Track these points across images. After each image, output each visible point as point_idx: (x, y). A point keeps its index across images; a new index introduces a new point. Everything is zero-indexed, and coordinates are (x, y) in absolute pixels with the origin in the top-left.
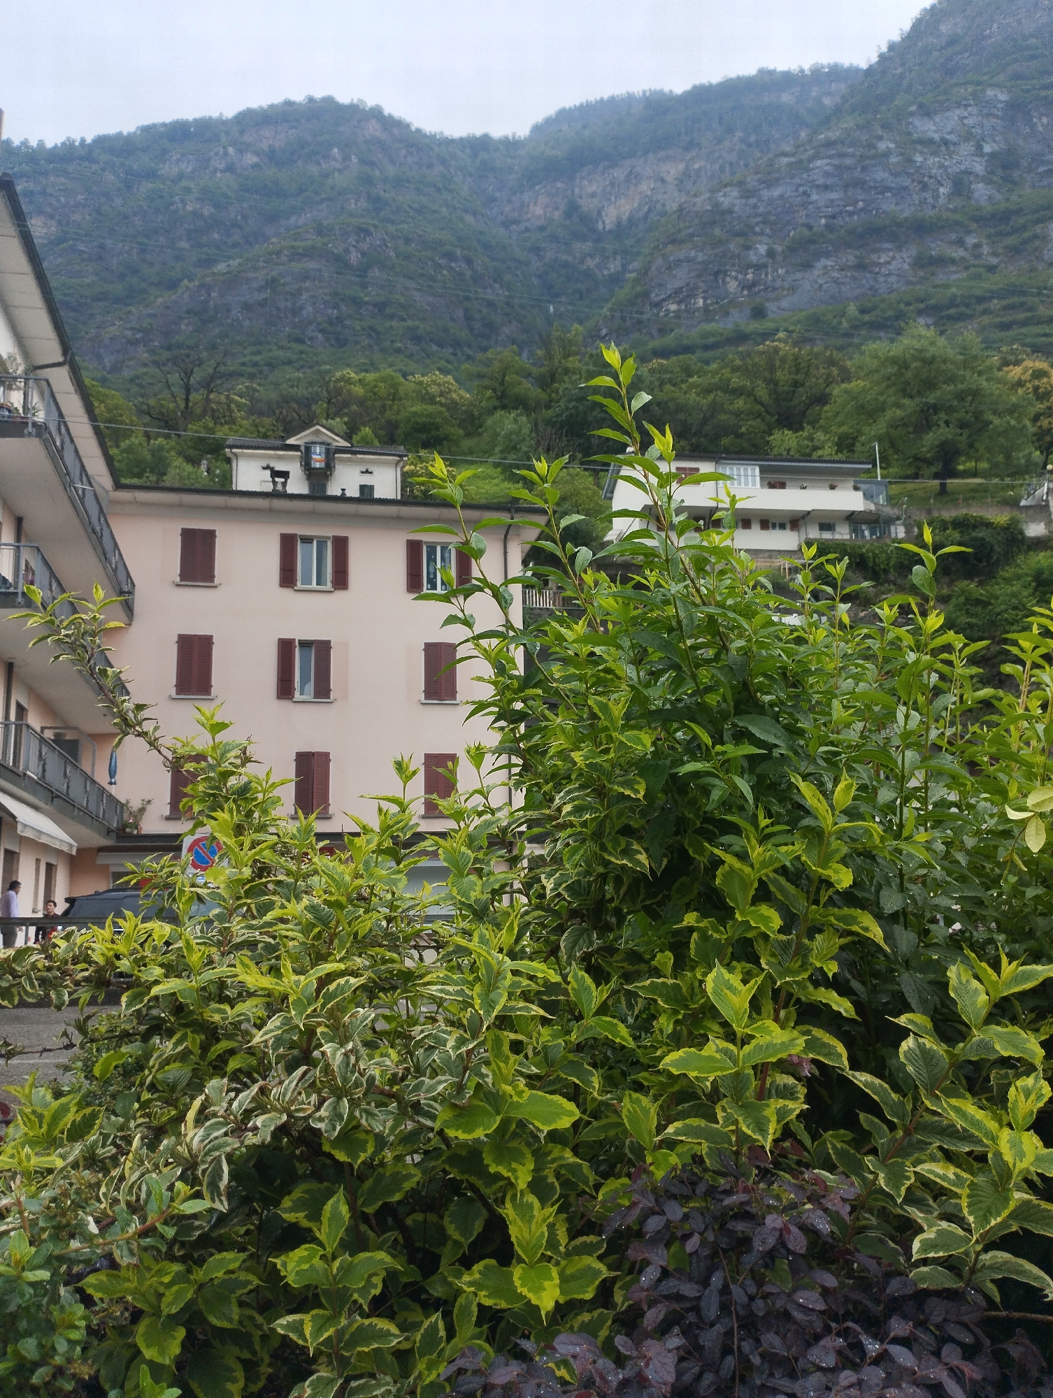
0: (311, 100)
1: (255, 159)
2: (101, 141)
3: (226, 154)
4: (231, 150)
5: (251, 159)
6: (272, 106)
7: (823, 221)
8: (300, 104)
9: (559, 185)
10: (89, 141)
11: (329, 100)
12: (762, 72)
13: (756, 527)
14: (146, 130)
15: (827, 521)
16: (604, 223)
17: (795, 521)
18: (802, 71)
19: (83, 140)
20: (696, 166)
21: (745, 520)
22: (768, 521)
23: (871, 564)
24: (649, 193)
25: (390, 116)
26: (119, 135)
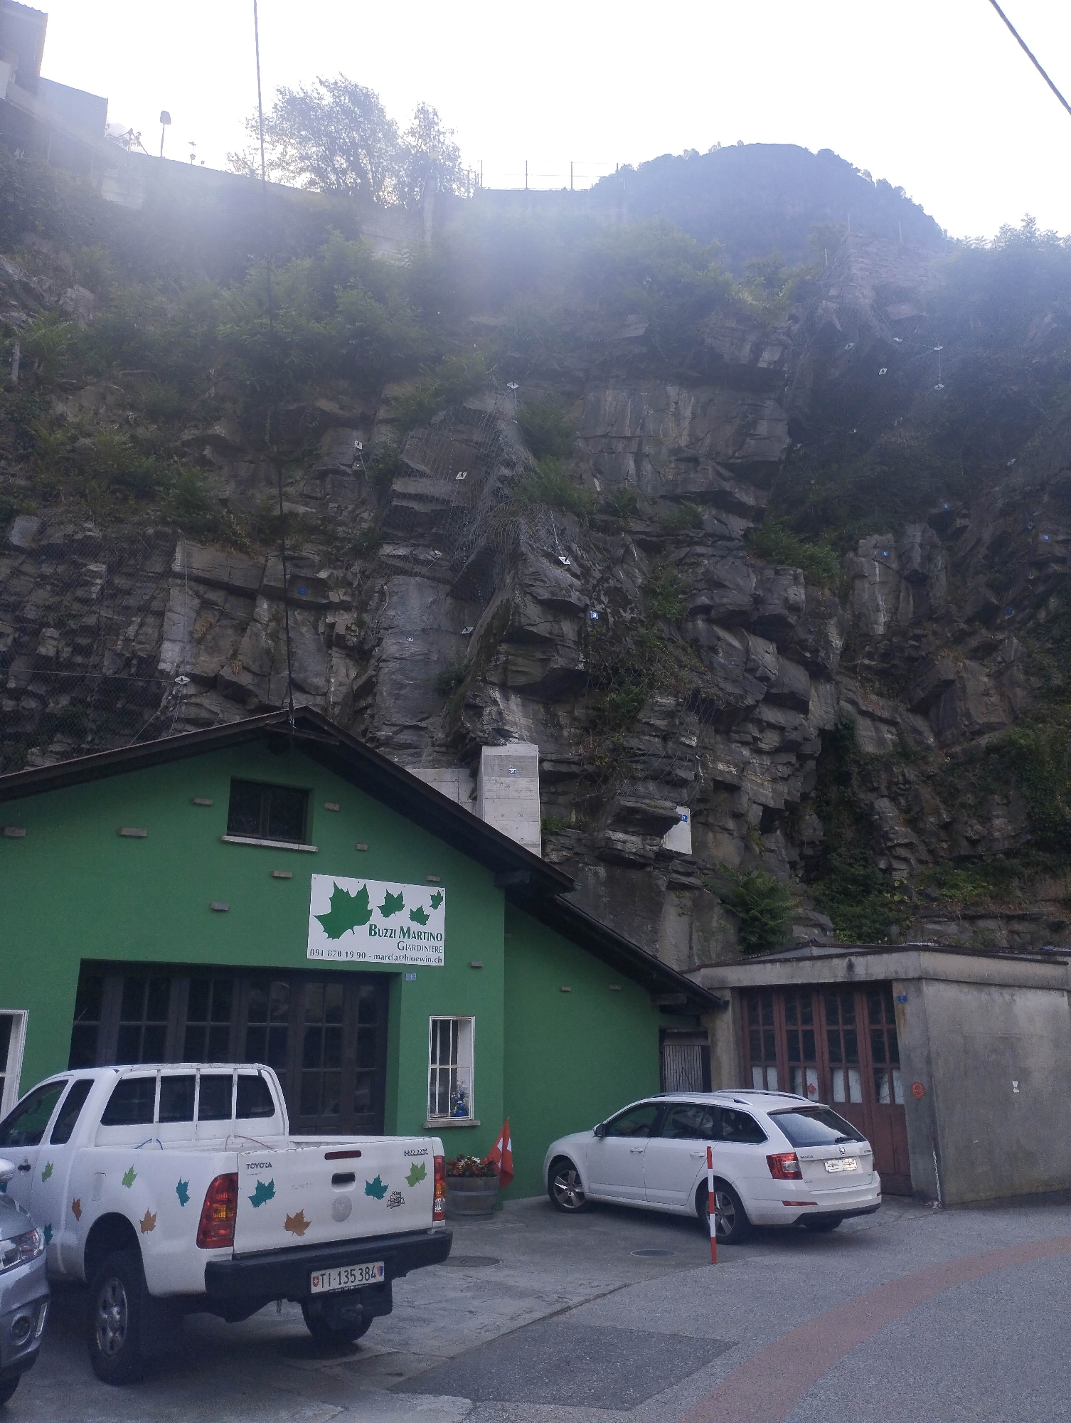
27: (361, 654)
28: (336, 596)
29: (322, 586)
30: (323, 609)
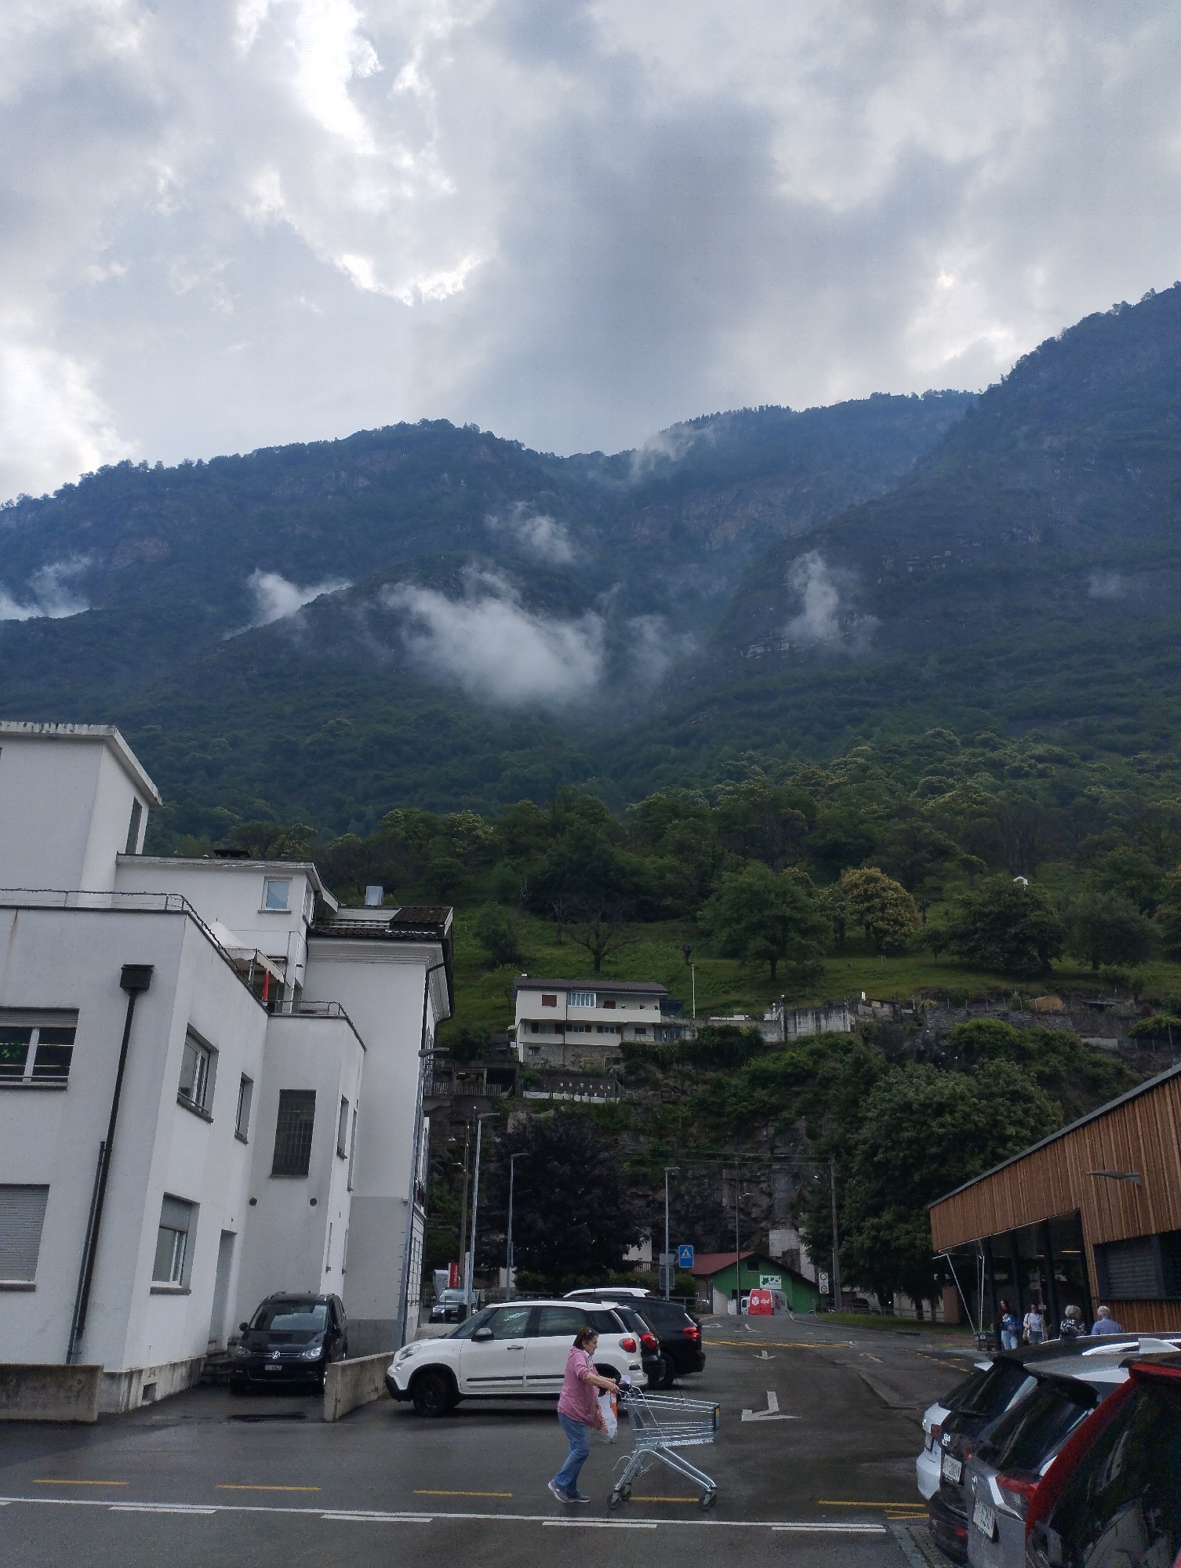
0: (425, 422)
1: (366, 483)
2: (218, 462)
3: (338, 478)
4: (343, 474)
5: (362, 482)
6: (387, 429)
7: (911, 569)
8: (414, 426)
9: (667, 507)
10: (206, 461)
11: (444, 424)
12: (875, 396)
13: (594, 1032)
14: (261, 452)
15: (640, 1028)
16: (710, 543)
17: (618, 1028)
18: (915, 396)
19: (200, 462)
20: (805, 491)
21: (586, 1027)
22: (602, 1027)
23: (660, 1058)
24: (757, 515)
25: (502, 440)
26: (237, 456)
27: (770, 1195)
28: (763, 1179)
29: (758, 1177)
30: (759, 1182)
